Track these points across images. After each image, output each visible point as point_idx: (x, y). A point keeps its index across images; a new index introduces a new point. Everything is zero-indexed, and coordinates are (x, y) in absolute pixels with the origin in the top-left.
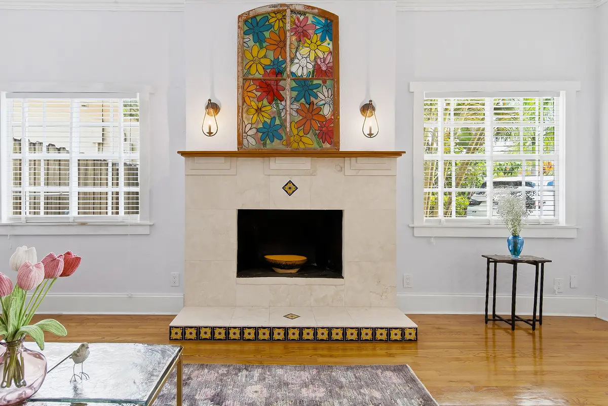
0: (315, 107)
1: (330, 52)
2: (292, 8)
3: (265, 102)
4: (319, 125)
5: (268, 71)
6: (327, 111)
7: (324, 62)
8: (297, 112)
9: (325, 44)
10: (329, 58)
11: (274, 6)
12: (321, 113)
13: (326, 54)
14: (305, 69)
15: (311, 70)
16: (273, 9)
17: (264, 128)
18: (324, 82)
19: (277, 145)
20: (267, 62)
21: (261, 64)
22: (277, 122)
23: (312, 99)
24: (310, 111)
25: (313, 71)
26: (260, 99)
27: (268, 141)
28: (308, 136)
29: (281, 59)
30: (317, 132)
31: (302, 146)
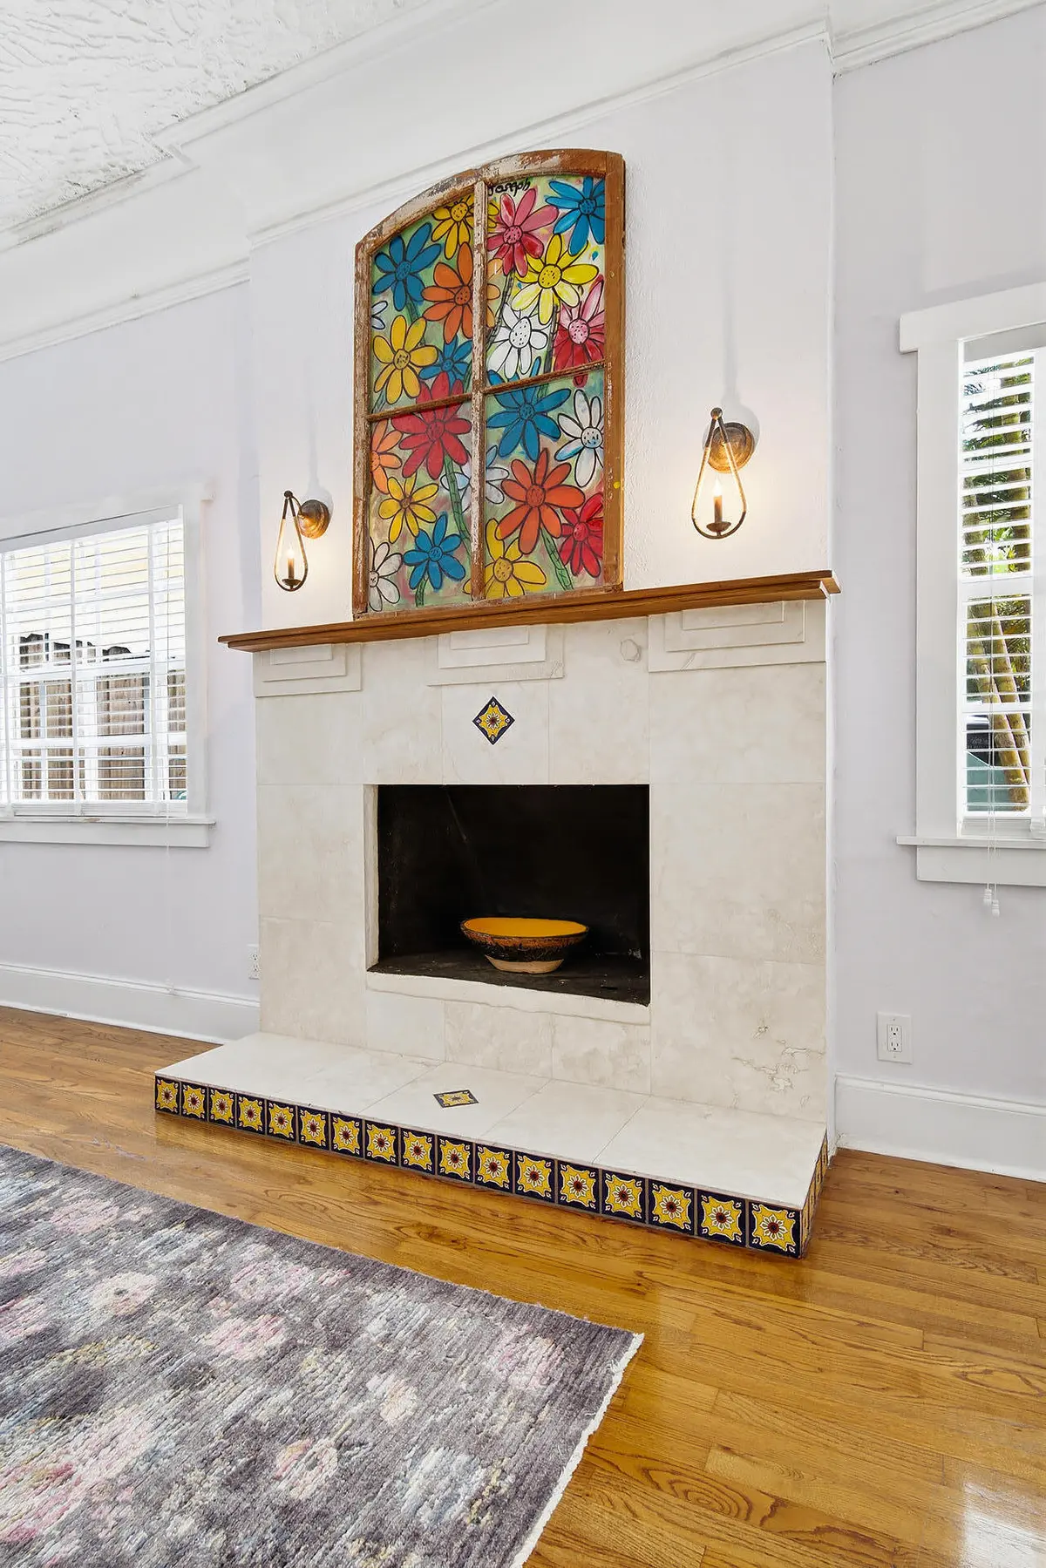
0: (553, 464)
1: (600, 280)
2: (489, 176)
3: (423, 476)
4: (564, 521)
5: (429, 383)
6: (586, 473)
7: (580, 318)
8: (504, 492)
9: (584, 259)
10: (596, 302)
11: (442, 187)
12: (570, 481)
13: (587, 288)
14: (525, 352)
15: (542, 353)
16: (440, 195)
17: (419, 549)
18: (580, 380)
19: (452, 595)
20: (426, 357)
21: (411, 365)
22: (452, 528)
23: (546, 441)
24: (539, 481)
25: (549, 354)
26: (408, 471)
27: (428, 588)
28: (532, 558)
29: (462, 340)
30: (559, 542)
31: (515, 590)
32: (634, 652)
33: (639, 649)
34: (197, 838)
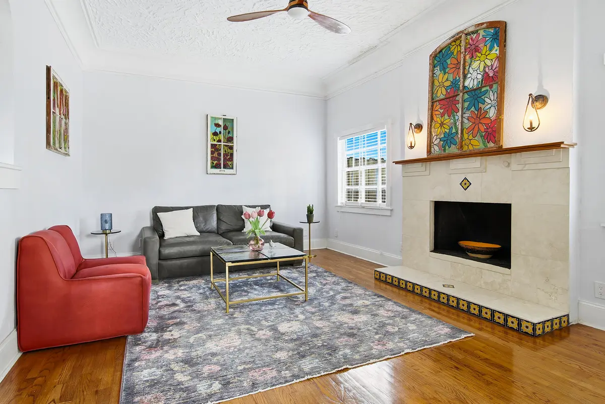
0: (483, 111)
1: (498, 57)
2: (466, 32)
3: (446, 117)
4: (485, 128)
5: (449, 91)
6: (492, 113)
7: (491, 69)
8: (468, 120)
9: (494, 52)
10: (496, 64)
11: (453, 37)
12: (487, 116)
13: (494, 60)
14: (475, 80)
15: (480, 80)
16: (452, 39)
17: (445, 137)
18: (491, 87)
19: (453, 150)
20: (448, 84)
21: (444, 86)
22: (454, 131)
23: (480, 105)
24: (478, 116)
25: (482, 81)
26: (443, 115)
27: (447, 148)
28: (476, 138)
29: (458, 78)
30: (484, 134)
31: (471, 148)
32: (507, 164)
33: (509, 164)
34: (388, 213)
